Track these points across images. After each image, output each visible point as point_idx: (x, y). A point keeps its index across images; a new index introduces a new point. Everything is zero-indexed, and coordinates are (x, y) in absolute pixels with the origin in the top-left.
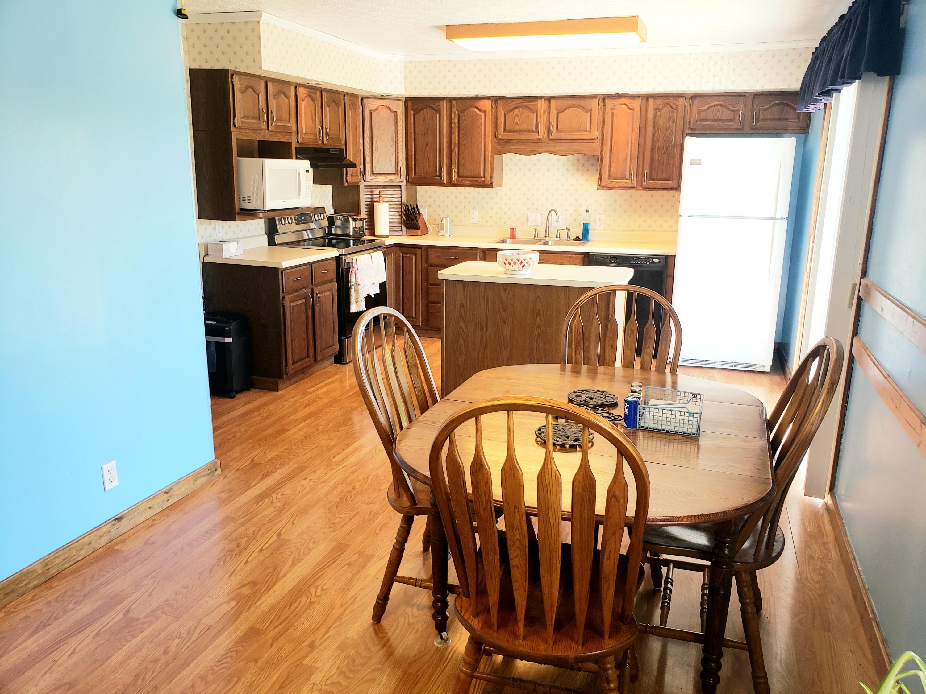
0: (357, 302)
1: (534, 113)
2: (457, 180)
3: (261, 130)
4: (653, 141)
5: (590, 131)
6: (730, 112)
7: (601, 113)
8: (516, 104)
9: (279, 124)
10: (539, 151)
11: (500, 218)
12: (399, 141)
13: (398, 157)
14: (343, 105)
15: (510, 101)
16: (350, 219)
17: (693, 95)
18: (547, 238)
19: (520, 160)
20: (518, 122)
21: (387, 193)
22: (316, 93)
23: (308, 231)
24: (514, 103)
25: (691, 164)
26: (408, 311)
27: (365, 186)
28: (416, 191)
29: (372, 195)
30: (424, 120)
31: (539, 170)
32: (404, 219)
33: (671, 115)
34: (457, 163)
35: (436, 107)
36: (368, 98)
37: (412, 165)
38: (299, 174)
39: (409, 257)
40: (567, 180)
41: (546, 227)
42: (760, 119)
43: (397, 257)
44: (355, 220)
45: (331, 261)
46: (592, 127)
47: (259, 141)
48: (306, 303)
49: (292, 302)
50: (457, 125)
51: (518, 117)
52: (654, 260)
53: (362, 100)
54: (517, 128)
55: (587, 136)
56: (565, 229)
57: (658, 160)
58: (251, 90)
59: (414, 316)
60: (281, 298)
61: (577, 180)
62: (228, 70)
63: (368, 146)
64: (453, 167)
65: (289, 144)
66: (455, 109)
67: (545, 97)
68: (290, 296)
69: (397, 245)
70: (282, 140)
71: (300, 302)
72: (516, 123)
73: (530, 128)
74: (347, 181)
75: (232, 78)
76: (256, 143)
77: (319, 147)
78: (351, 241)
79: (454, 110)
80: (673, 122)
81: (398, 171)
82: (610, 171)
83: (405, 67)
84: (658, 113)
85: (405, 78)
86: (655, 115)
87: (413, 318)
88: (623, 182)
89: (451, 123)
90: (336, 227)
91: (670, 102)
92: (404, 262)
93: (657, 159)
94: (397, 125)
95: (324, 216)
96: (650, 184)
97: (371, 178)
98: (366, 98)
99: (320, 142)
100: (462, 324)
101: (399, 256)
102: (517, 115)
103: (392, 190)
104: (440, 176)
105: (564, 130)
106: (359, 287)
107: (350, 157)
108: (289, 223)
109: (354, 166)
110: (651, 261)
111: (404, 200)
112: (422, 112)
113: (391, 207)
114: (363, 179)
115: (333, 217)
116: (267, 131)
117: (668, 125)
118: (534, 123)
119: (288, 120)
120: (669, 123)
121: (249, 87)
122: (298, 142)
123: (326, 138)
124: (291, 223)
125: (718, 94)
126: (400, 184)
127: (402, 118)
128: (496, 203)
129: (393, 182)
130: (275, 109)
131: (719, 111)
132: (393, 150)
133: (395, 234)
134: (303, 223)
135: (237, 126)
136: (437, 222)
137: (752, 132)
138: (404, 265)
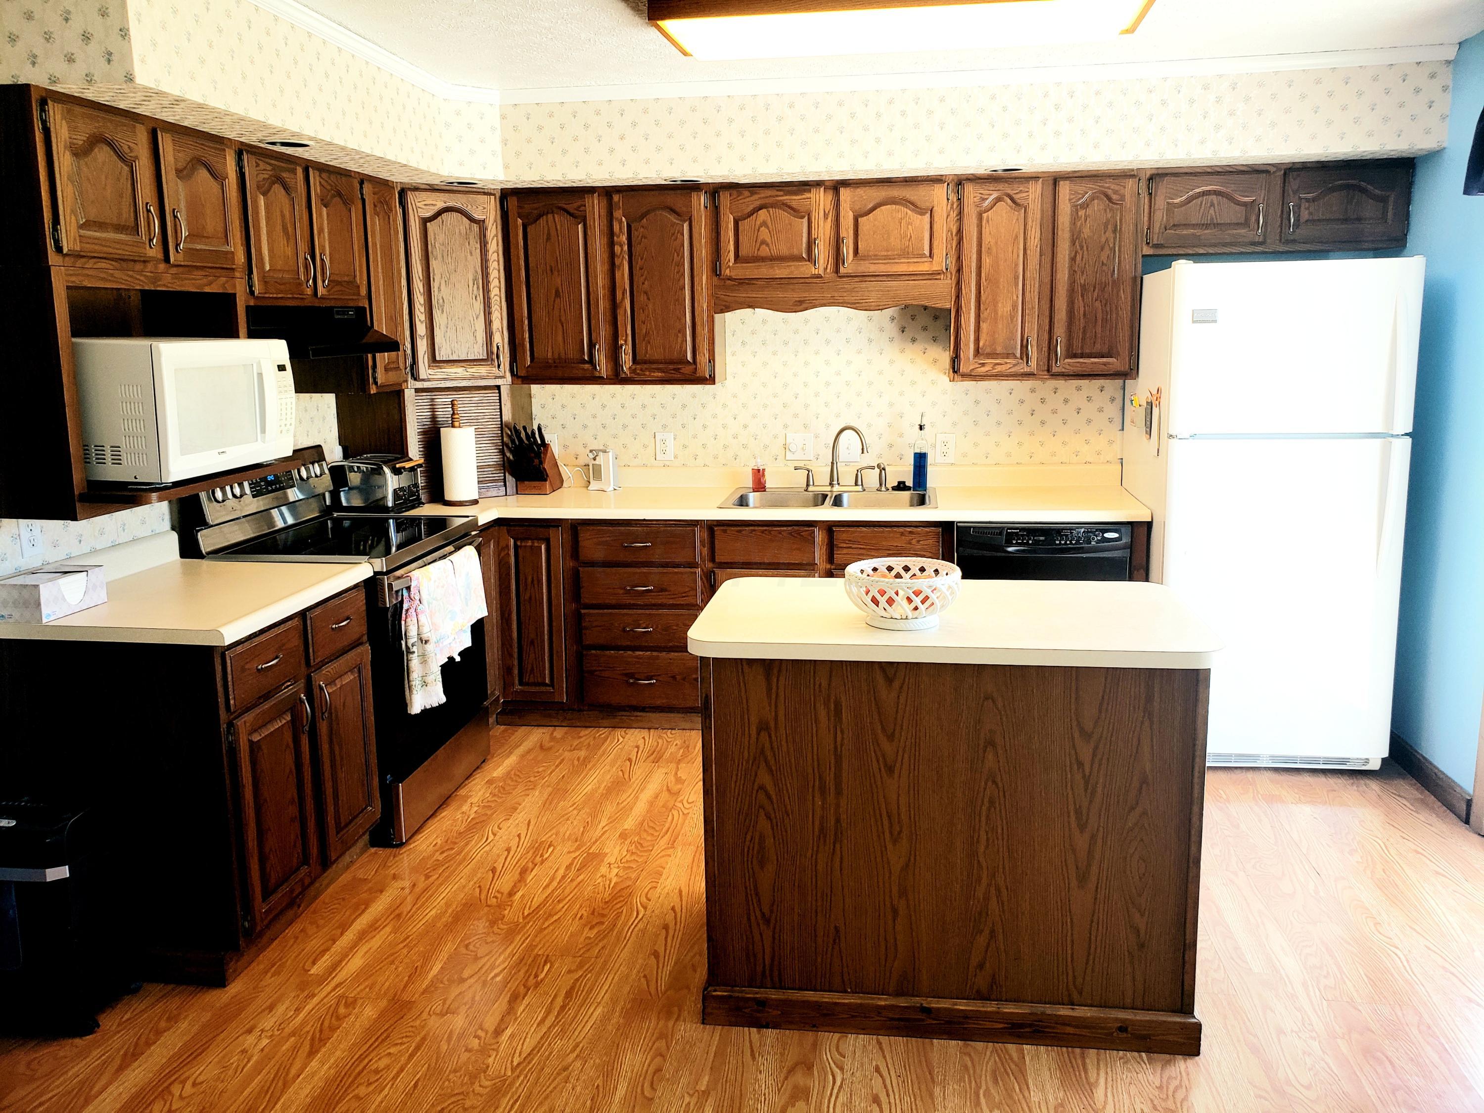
0: (425, 684)
1: (802, 217)
2: (633, 371)
3: (144, 262)
4: (1072, 273)
5: (931, 255)
6: (1238, 207)
7: (953, 215)
8: (760, 198)
9: (199, 247)
10: (817, 302)
11: (725, 447)
12: (492, 286)
13: (491, 322)
14: (360, 206)
15: (746, 193)
16: (386, 470)
17: (1154, 172)
18: (836, 488)
19: (764, 322)
20: (768, 240)
21: (467, 404)
22: (294, 171)
23: (284, 509)
24: (756, 197)
25: (1194, 322)
26: (532, 669)
27: (417, 390)
28: (530, 395)
29: (433, 410)
30: (548, 239)
31: (806, 342)
32: (508, 458)
33: (1109, 215)
34: (629, 332)
35: (577, 209)
36: (416, 189)
37: (523, 339)
38: (260, 375)
39: (531, 546)
40: (869, 362)
41: (832, 463)
42: (1303, 220)
43: (503, 549)
44: (397, 472)
45: (353, 593)
46: (935, 246)
47: (143, 292)
48: (295, 723)
49: (256, 731)
50: (626, 248)
51: (768, 227)
52: (1106, 535)
53: (403, 193)
54: (764, 251)
55: (925, 267)
56: (873, 468)
57: (1084, 315)
58: (106, 149)
59: (547, 681)
60: (224, 726)
61: (892, 362)
62: (27, 86)
63: (419, 300)
64: (621, 342)
65: (229, 299)
66: (621, 211)
67: (827, 184)
68: (249, 717)
69: (499, 522)
70: (207, 290)
71: (278, 724)
72: (764, 242)
73: (796, 252)
74: (376, 383)
75: (43, 110)
76: (135, 300)
77: (307, 303)
78: (391, 521)
79: (618, 214)
80: (1115, 231)
81: (492, 353)
82: (977, 340)
83: (503, 117)
84: (1080, 213)
85: (505, 142)
86: (1074, 219)
87: (547, 685)
88: (1009, 364)
89: (611, 244)
90: (350, 489)
91: (1109, 188)
92: (521, 559)
93: (1082, 312)
94: (486, 251)
95: (321, 466)
96: (1068, 367)
97: (430, 371)
98: (410, 189)
99: (309, 291)
100: (765, 778)
101: (507, 546)
102: (764, 224)
103: (477, 397)
104: (591, 361)
105: (871, 253)
106: (429, 647)
107: (382, 326)
108: (234, 496)
109: (393, 346)
110: (1099, 538)
111: (507, 417)
112: (542, 221)
113: (479, 434)
114: (412, 375)
115: (343, 466)
116: (162, 266)
117: (1103, 240)
118: (805, 240)
119: (221, 235)
120: (1105, 233)
121: (97, 140)
122: (252, 292)
123: (324, 281)
124: (241, 496)
125: (1209, 170)
126: (498, 382)
127: (496, 236)
128: (715, 416)
129: (482, 378)
130: (183, 205)
131: (1212, 205)
132: (479, 306)
133: (489, 494)
134: (273, 491)
135: (65, 251)
136: (582, 460)
137: (1282, 248)
138: (521, 567)
